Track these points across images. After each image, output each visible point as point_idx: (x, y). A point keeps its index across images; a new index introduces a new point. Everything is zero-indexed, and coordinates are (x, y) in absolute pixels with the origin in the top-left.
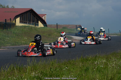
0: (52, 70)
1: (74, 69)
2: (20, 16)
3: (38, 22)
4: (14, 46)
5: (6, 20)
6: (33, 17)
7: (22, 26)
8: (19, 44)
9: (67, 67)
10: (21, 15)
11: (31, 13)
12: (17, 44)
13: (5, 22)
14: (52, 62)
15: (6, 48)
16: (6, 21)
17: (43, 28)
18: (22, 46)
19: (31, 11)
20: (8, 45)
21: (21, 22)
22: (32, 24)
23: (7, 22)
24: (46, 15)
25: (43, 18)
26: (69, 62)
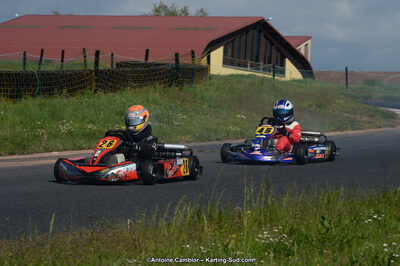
0: (326, 223)
2: (225, 42)
3: (283, 64)
4: (202, 144)
5: (177, 55)
6: (269, 45)
7: (232, 76)
8: (219, 136)
9: (378, 212)
11: (260, 31)
12: (212, 135)
13: (174, 62)
14: (329, 197)
16: (177, 60)
17: (299, 81)
19: (262, 27)
20: (183, 138)
21: (227, 62)
22: (265, 70)
23: (182, 61)
24: (310, 38)
25: (301, 49)
26: (384, 197)
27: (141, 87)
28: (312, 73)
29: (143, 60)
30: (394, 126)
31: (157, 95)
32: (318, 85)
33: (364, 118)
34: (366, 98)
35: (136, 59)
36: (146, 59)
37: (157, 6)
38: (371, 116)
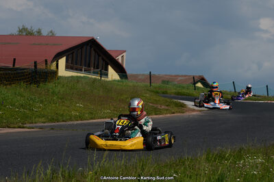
1: (190, 178)
2: (67, 54)
3: (107, 69)
4: (53, 123)
5: (35, 63)
6: (97, 56)
7: (72, 77)
8: (64, 119)
9: (176, 172)
10: (69, 53)
11: (91, 47)
12: (60, 118)
13: (33, 67)
15: (37, 127)
16: (35, 66)
17: (118, 81)
18: (71, 123)
19: (92, 44)
20: (40, 120)
21: (68, 67)
22: (94, 73)
23: (38, 67)
24: (125, 51)
25: (119, 59)
27: (10, 84)
28: (126, 75)
29: (11, 66)
30: (183, 113)
31: (22, 90)
32: (131, 84)
33: (163, 107)
34: (163, 93)
35: (7, 65)
36: (14, 65)
37: (21, 28)
38: (167, 106)
